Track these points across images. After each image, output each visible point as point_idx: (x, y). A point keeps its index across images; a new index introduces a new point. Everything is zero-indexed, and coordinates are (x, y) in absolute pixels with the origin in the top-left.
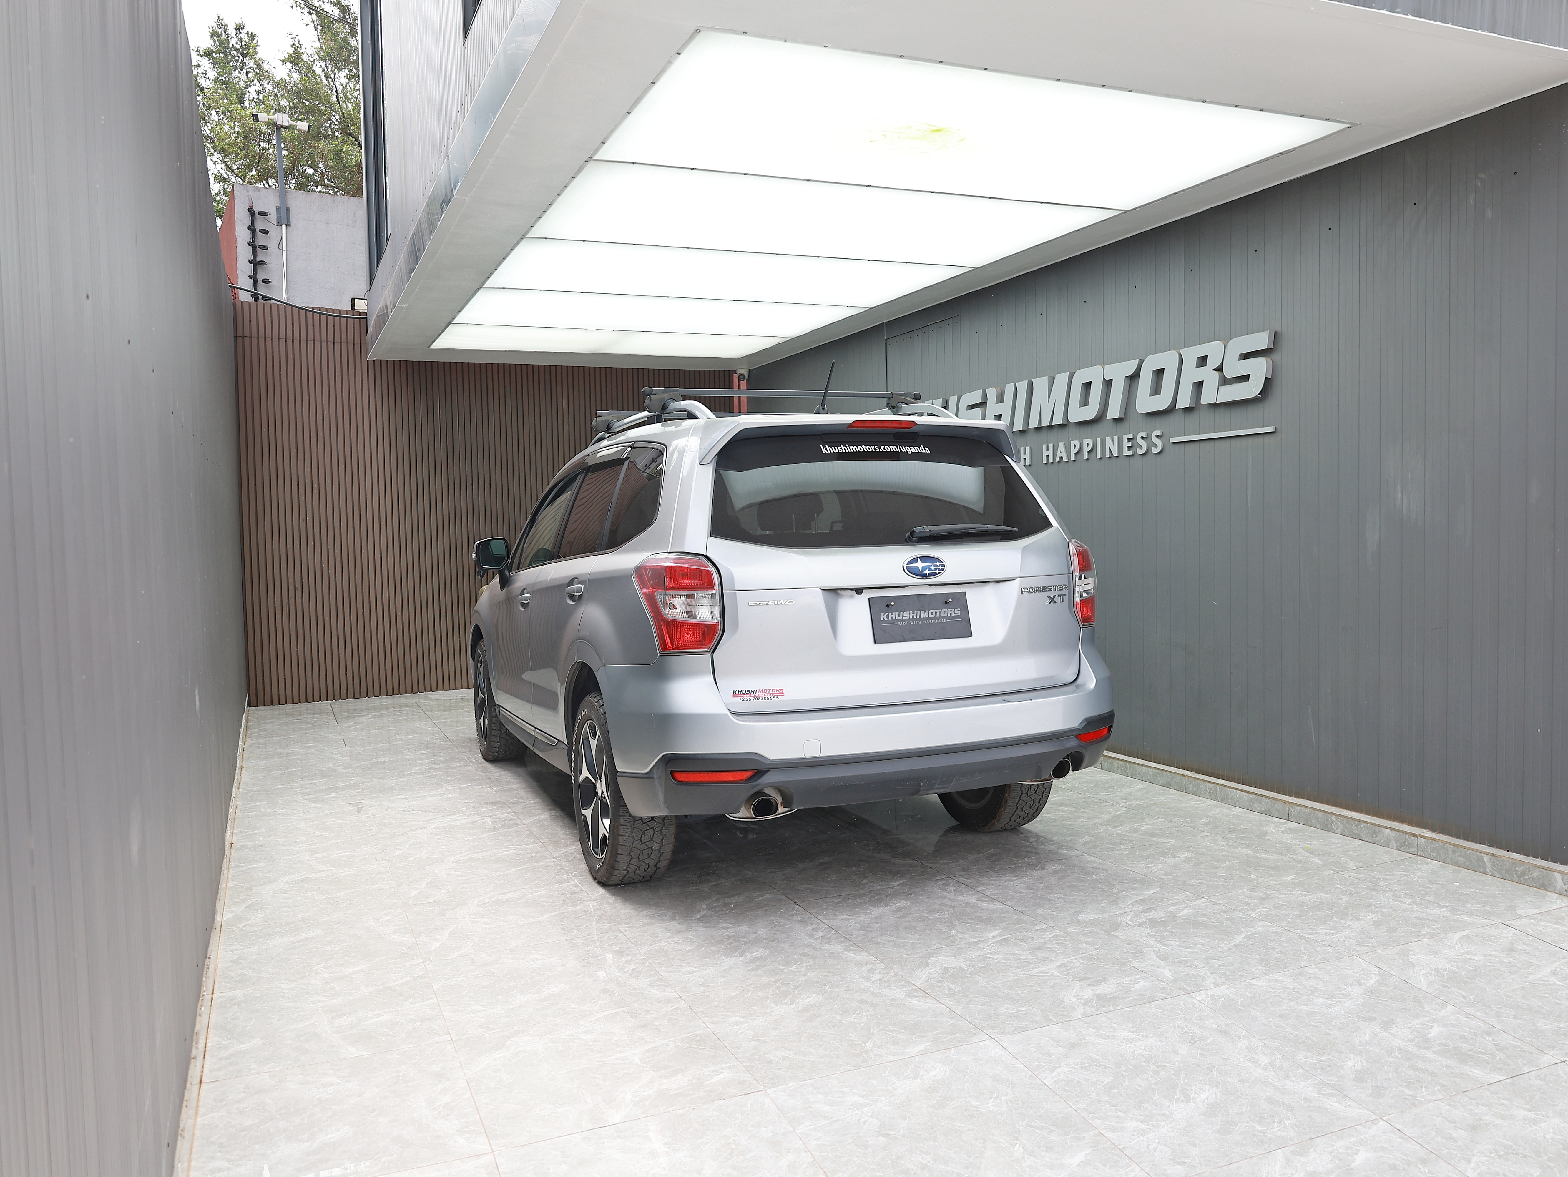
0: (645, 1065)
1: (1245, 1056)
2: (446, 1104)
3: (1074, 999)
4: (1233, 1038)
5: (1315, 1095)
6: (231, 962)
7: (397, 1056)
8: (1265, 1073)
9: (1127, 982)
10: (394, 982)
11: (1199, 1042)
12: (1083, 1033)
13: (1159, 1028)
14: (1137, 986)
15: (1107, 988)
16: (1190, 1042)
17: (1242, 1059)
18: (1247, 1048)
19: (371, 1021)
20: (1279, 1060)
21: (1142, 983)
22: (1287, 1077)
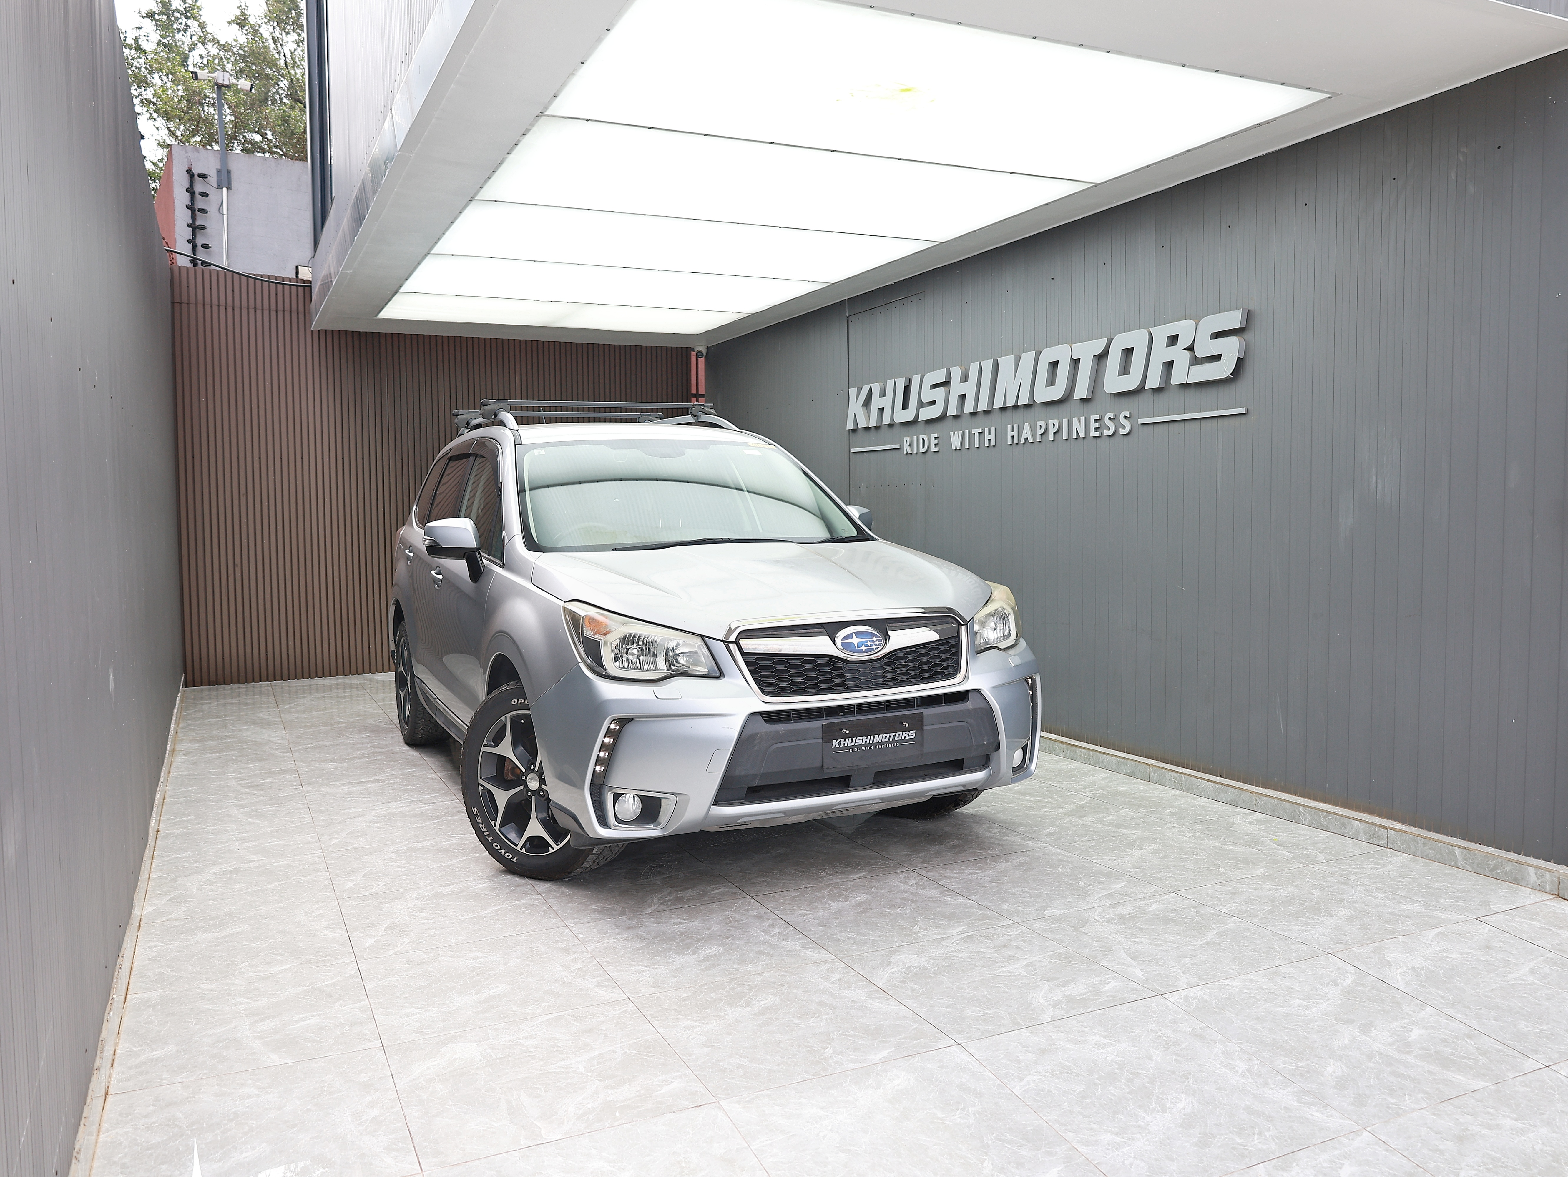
0: (590, 1074)
1: (1222, 1062)
2: (373, 1117)
3: (1042, 1001)
4: (1208, 1043)
5: (1296, 1104)
6: (149, 959)
7: (323, 1065)
8: (1242, 1081)
9: (1096, 983)
10: (324, 982)
11: (1173, 1047)
12: (1053, 1037)
13: (1132, 1032)
14: (1108, 987)
15: (1077, 989)
16: (1164, 1047)
17: (1218, 1066)
18: (1223, 1053)
19: (297, 1026)
20: (1256, 1067)
21: (1113, 984)
22: (1266, 1084)
